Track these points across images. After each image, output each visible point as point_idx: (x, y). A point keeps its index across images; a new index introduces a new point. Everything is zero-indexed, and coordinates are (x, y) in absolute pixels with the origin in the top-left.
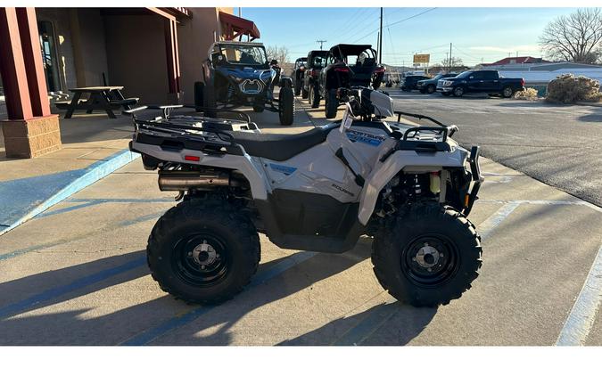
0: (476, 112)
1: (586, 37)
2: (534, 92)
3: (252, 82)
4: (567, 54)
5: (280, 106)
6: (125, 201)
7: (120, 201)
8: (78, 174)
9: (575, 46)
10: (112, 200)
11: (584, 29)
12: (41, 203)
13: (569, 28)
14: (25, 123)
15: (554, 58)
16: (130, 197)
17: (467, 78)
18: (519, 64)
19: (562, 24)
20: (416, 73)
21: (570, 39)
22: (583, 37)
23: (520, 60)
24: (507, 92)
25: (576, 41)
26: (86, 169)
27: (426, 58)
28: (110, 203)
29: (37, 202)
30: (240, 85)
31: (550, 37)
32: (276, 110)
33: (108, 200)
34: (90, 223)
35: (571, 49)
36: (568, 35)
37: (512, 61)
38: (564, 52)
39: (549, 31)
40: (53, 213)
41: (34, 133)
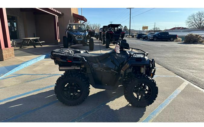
0: (158, 46)
1: (202, 20)
2: (181, 39)
3: (79, 36)
4: (195, 26)
5: (89, 44)
6: (30, 74)
7: (28, 74)
8: (17, 66)
9: (198, 23)
10: (26, 74)
11: (201, 18)
12: (3, 75)
13: (196, 17)
14: (2, 50)
15: (191, 28)
16: (32, 74)
17: (158, 34)
18: (178, 30)
19: (193, 16)
20: (143, 33)
21: (196, 21)
22: (201, 21)
23: (179, 28)
24: (172, 39)
25: (198, 22)
26: (20, 64)
27: (147, 28)
28: (25, 75)
29: (1, 75)
30: (76, 37)
31: (189, 20)
32: (88, 46)
33: (25, 74)
34: (16, 81)
35: (197, 25)
36: (195, 20)
37: (176, 29)
38: (194, 26)
39: (189, 19)
40: (6, 78)
41: (5, 53)
